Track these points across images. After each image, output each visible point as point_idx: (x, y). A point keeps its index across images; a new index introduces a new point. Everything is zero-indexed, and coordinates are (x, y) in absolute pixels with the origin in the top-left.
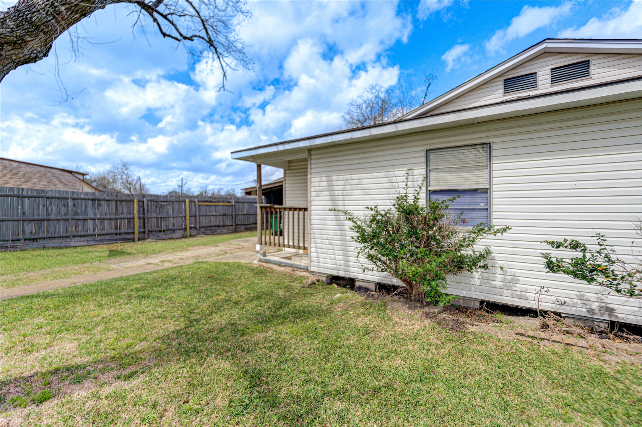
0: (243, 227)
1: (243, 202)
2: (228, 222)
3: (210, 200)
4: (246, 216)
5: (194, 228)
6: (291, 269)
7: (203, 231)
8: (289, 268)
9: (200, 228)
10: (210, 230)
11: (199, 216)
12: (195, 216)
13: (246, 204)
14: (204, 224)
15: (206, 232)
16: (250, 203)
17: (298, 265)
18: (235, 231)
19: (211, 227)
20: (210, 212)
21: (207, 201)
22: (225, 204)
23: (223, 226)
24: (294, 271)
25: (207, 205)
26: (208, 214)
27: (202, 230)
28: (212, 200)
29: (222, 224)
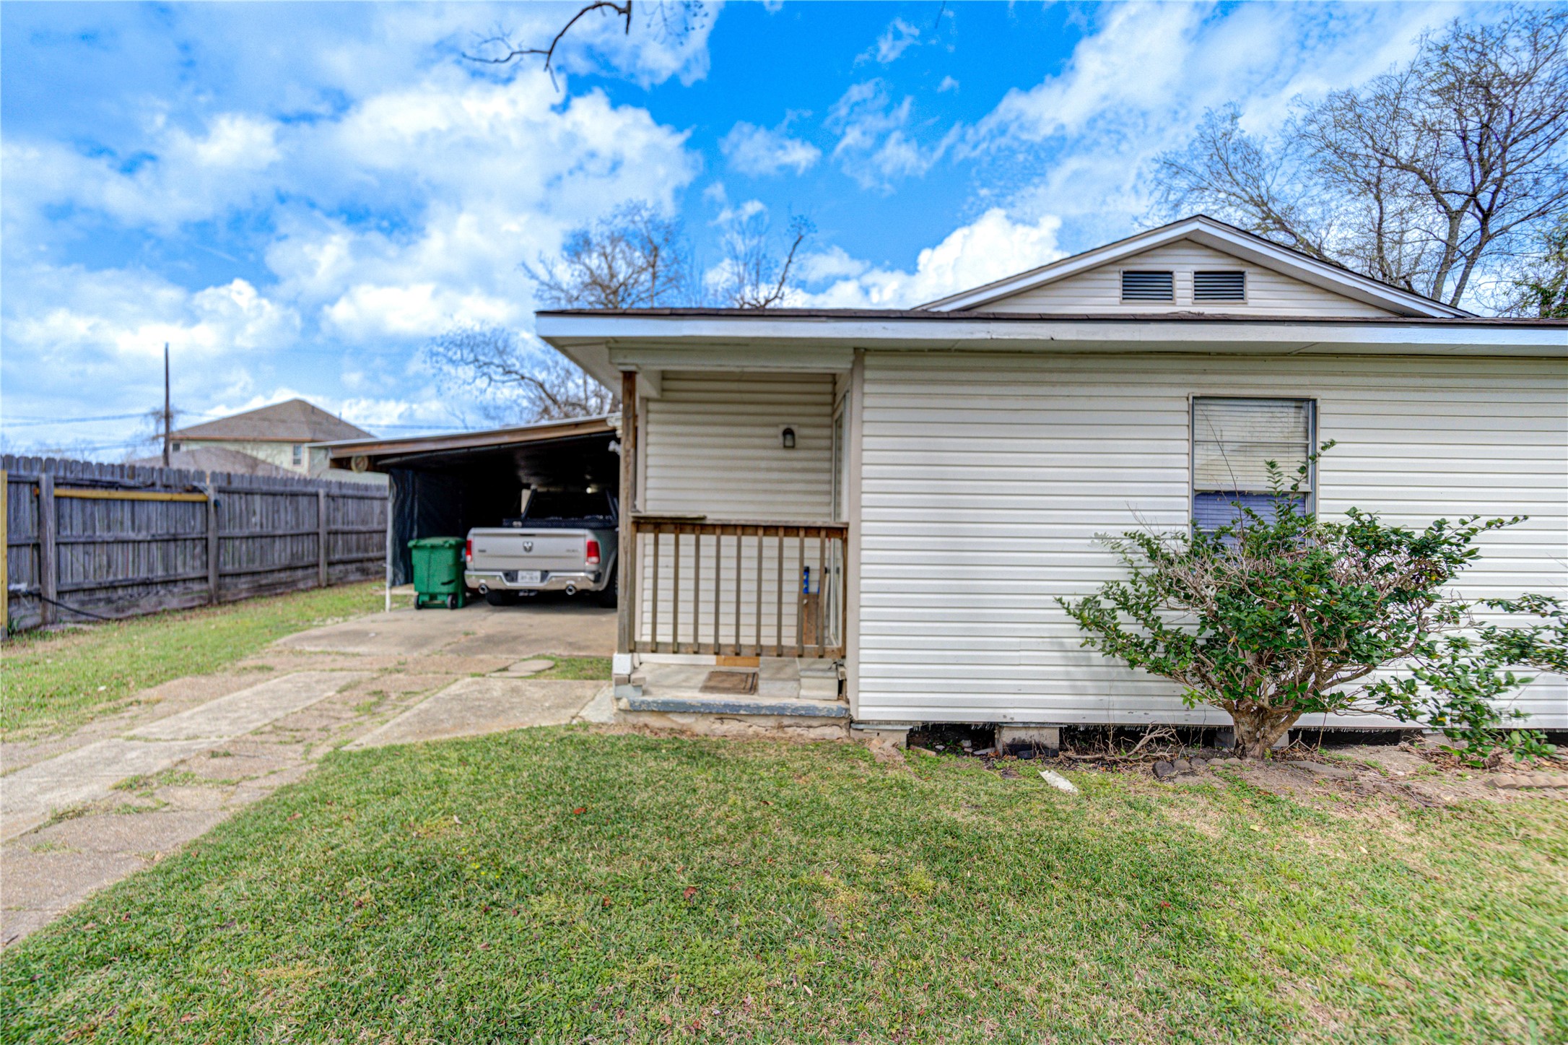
0: (244, 584)
1: (249, 493)
2: (187, 565)
3: (109, 478)
4: (258, 542)
5: (28, 594)
6: (771, 722)
7: (75, 606)
8: (763, 721)
9: (60, 594)
10: (109, 601)
11: (58, 544)
12: (37, 546)
13: (257, 498)
14: (79, 579)
15: (89, 608)
16: (274, 494)
17: (807, 708)
18: (214, 600)
19: (113, 587)
20: (109, 528)
21: (94, 484)
22: (176, 497)
23: (165, 583)
24: (781, 727)
25: (95, 500)
26: (101, 534)
27: (71, 602)
28: (117, 478)
29: (160, 573)
